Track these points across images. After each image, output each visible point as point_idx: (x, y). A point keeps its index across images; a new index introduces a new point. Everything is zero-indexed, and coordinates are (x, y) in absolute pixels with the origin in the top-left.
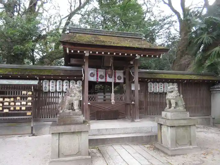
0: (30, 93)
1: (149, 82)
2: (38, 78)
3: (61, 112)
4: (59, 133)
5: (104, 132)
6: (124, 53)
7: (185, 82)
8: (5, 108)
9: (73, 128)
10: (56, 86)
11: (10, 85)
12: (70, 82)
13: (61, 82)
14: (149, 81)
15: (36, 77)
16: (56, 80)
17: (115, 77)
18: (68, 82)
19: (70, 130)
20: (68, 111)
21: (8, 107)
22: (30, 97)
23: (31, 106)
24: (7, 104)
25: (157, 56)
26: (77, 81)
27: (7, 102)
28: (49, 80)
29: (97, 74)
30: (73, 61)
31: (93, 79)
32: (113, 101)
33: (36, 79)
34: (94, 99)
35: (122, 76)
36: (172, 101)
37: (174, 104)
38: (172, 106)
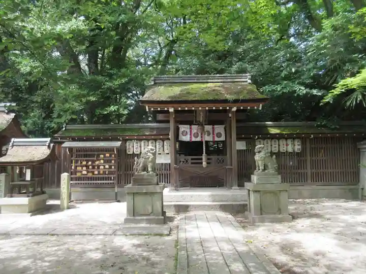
1: (257, 139)
2: (121, 139)
3: (136, 173)
4: (134, 193)
7: (312, 137)
10: (141, 147)
12: (156, 142)
13: (147, 142)
15: (119, 138)
16: (141, 140)
17: (213, 134)
18: (154, 142)
21: (92, 170)
22: (113, 160)
25: (255, 108)
26: (165, 140)
28: (133, 140)
29: (191, 132)
30: (160, 117)
31: (186, 138)
32: (204, 164)
33: (119, 140)
34: (187, 161)
35: (223, 133)
36: (260, 163)
37: (262, 166)
38: (260, 168)
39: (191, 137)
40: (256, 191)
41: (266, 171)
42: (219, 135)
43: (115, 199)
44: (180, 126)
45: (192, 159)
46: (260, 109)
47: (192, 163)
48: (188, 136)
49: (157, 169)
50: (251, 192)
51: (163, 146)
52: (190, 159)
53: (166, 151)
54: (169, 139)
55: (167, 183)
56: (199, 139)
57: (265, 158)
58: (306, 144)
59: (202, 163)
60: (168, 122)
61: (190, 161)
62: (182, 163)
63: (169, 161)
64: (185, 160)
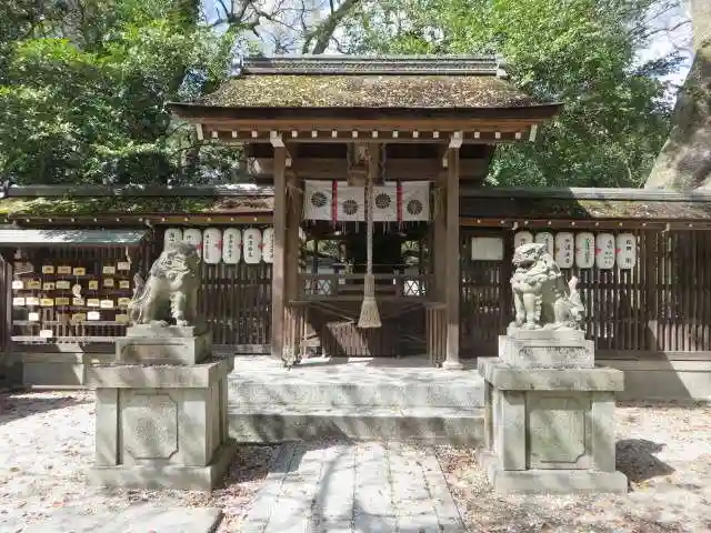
1: (518, 230)
2: (147, 224)
4: (118, 390)
7: (668, 229)
14: (516, 226)
15: (141, 220)
20: (154, 323)
25: (518, 136)
29: (335, 197)
35: (424, 200)
36: (528, 298)
37: (535, 310)
38: (529, 315)
39: (334, 212)
40: (513, 393)
41: (548, 326)
42: (415, 206)
44: (308, 183)
46: (532, 138)
48: (328, 208)
56: (359, 217)
57: (544, 285)
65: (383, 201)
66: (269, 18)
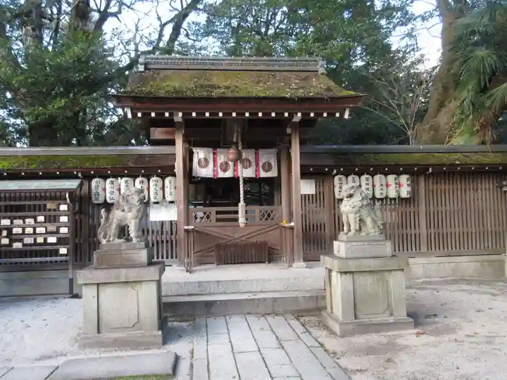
0: (64, 207)
2: (80, 175)
3: (104, 242)
4: (98, 284)
5: (213, 288)
6: (256, 111)
7: (430, 170)
8: (16, 241)
9: (124, 274)
10: (120, 190)
11: (20, 191)
12: (149, 180)
13: (131, 180)
14: (335, 172)
15: (75, 173)
17: (257, 165)
18: (146, 181)
19: (119, 277)
20: (118, 241)
21: (21, 237)
22: (65, 215)
23: (66, 236)
24: (20, 230)
25: (338, 115)
26: (166, 177)
27: (18, 226)
28: (105, 178)
29: (215, 161)
30: (157, 133)
31: (205, 172)
32: (242, 220)
33: (76, 177)
34: (208, 217)
35: (274, 162)
36: (351, 217)
37: (355, 223)
38: (352, 227)
39: (215, 171)
40: (346, 273)
41: (364, 233)
42: (268, 167)
43: (67, 291)
44: (195, 150)
45: (218, 213)
46: (346, 116)
47: (218, 220)
48: (211, 168)
49: (153, 232)
50: (334, 274)
51: (163, 188)
52: (214, 213)
53: (169, 198)
54: (174, 175)
55: (172, 258)
56: (229, 174)
57: (360, 207)
58: (418, 184)
59: (236, 220)
60: (172, 143)
61: (213, 217)
62: (198, 220)
63: (175, 218)
64: (205, 213)
65: (246, 164)
66: (129, 7)
